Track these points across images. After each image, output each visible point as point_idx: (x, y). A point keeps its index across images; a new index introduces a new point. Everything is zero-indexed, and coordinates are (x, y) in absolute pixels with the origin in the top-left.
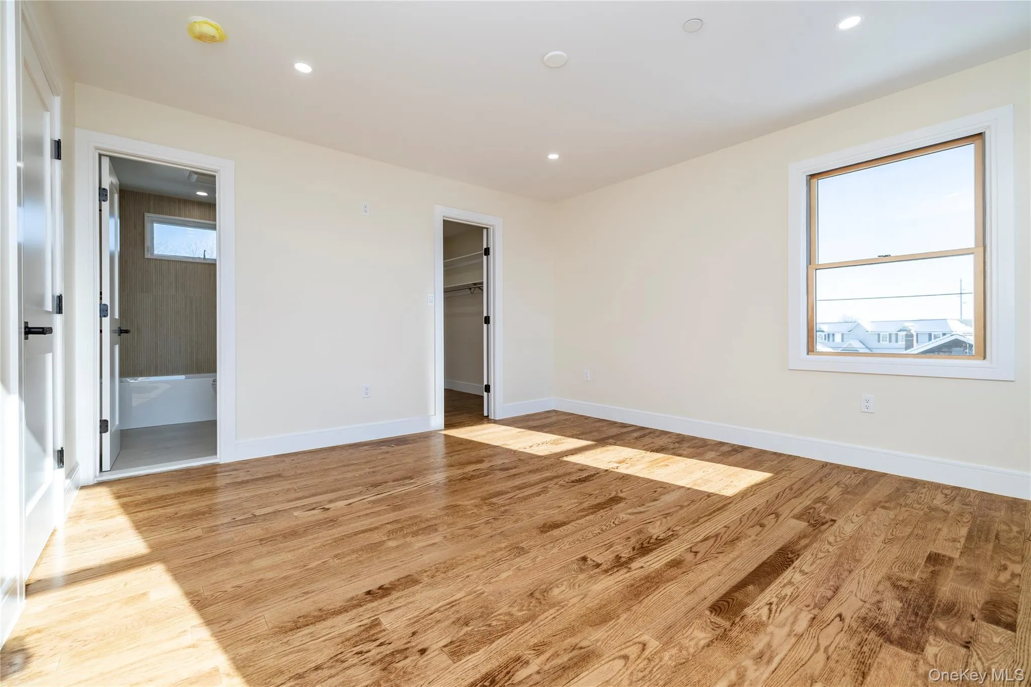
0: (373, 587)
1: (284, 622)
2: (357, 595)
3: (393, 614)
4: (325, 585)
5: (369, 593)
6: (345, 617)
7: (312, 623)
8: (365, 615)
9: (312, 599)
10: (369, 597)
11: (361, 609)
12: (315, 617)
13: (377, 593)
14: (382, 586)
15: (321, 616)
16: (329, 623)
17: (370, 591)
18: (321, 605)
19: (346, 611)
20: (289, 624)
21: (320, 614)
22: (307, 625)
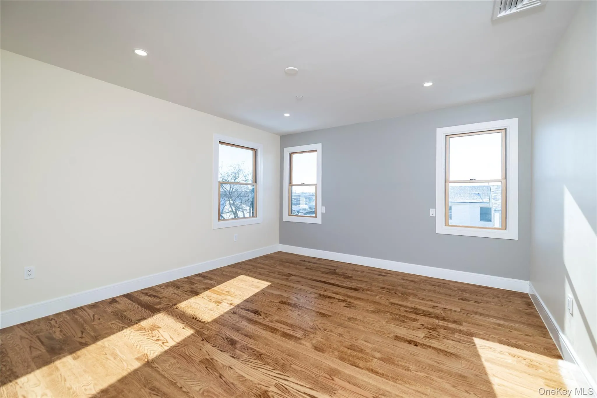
0: (412, 346)
1: (455, 359)
2: (421, 348)
3: (417, 335)
4: (427, 361)
5: (416, 345)
6: (432, 345)
7: (445, 351)
8: (427, 342)
9: (438, 359)
10: (418, 344)
11: (425, 343)
12: (442, 353)
13: (413, 343)
14: (409, 344)
15: (440, 351)
16: (440, 347)
17: (415, 346)
18: (437, 354)
19: (430, 346)
20: (453, 357)
21: (440, 352)
22: (447, 352)
